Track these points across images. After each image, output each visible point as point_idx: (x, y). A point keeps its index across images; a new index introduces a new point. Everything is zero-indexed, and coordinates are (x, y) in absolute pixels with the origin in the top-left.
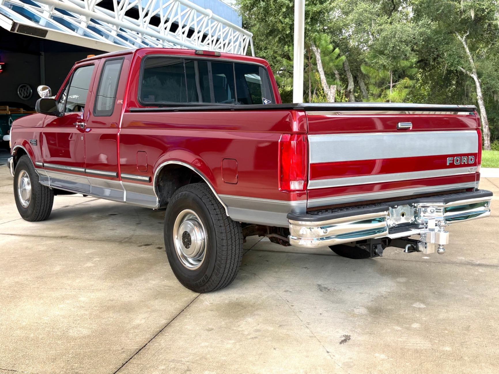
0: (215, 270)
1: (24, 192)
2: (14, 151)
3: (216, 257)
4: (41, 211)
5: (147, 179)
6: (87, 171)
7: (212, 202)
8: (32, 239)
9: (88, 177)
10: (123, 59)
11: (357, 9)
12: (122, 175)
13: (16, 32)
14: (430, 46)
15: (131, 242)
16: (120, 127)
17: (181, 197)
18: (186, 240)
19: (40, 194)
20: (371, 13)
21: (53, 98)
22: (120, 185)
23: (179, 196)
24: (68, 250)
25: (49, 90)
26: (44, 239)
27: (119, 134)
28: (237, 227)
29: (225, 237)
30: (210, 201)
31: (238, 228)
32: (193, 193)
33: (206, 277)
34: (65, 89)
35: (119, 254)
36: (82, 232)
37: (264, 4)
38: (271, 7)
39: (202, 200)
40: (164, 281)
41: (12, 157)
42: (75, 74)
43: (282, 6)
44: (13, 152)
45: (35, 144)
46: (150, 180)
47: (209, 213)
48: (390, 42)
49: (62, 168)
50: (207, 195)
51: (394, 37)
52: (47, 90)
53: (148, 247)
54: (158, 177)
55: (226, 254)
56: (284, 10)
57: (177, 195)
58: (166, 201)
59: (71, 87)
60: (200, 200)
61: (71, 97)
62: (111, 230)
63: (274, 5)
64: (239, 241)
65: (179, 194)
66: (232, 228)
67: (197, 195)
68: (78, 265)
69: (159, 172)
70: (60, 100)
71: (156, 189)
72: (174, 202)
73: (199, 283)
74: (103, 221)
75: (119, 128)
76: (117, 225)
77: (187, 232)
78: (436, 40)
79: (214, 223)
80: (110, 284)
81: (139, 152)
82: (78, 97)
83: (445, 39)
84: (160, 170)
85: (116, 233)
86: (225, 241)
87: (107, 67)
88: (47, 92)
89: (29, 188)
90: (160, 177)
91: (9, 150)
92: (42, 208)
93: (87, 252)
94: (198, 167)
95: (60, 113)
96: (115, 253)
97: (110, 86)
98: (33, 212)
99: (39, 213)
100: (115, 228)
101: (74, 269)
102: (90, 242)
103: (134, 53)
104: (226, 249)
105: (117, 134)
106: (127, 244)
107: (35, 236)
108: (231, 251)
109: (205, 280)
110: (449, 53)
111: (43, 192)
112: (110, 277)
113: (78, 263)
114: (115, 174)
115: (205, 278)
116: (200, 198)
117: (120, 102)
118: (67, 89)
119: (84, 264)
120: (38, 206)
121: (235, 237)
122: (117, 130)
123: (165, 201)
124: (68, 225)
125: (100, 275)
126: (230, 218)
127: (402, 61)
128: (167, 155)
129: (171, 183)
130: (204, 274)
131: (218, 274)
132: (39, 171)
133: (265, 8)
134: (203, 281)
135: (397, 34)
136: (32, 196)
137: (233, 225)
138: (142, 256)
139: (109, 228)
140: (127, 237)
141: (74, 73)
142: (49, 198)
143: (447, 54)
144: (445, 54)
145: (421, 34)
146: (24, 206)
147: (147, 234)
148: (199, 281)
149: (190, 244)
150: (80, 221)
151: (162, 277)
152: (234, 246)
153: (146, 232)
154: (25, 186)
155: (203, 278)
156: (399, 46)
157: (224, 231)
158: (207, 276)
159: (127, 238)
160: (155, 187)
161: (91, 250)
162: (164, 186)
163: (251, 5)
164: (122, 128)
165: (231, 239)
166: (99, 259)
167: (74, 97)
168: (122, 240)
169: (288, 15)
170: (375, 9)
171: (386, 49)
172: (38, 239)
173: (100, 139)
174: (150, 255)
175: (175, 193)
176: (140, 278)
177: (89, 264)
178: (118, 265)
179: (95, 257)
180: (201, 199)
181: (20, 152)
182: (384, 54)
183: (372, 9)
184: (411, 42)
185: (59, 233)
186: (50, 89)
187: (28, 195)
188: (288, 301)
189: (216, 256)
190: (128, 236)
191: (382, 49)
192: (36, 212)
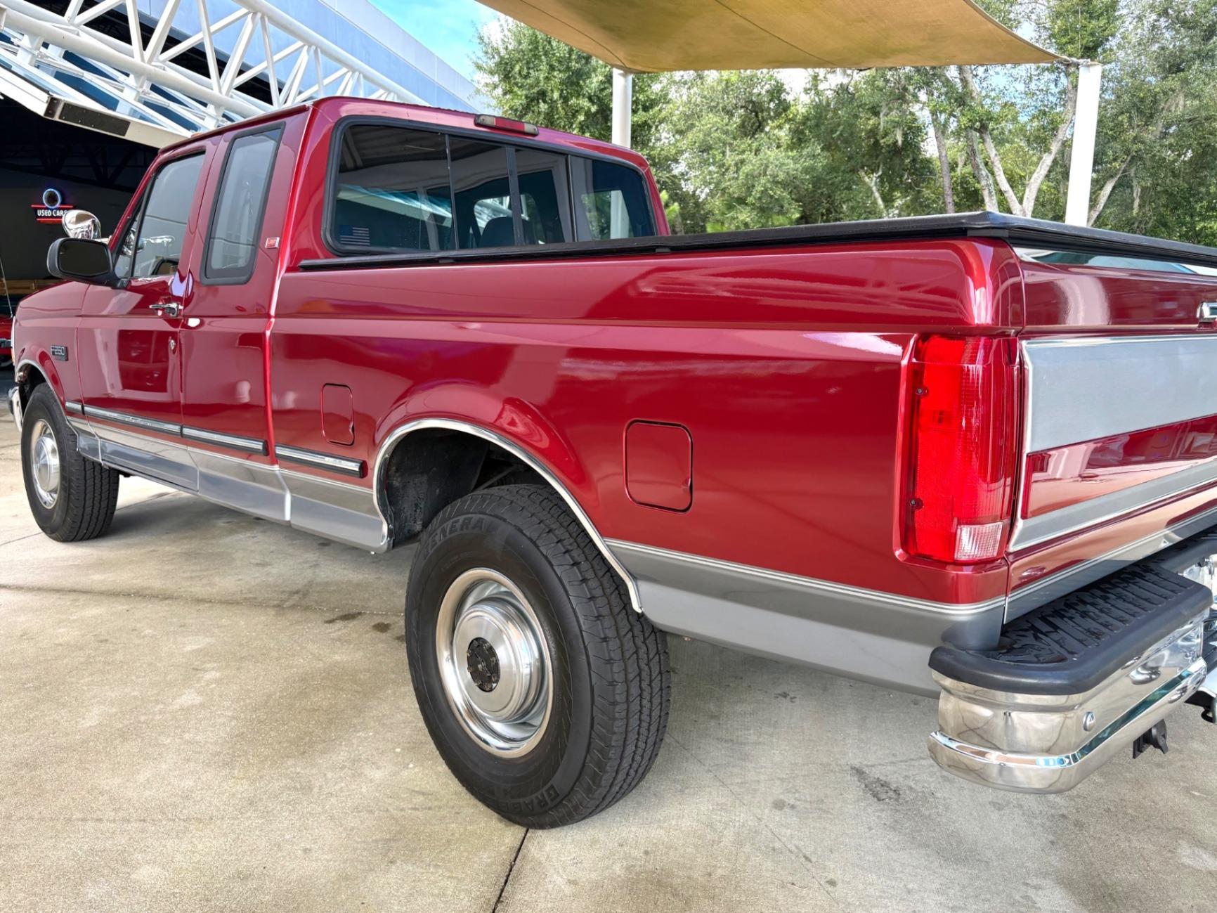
0: (587, 779)
1: (43, 470)
2: (21, 374)
3: (590, 737)
4: (87, 518)
5: (354, 467)
6: (187, 431)
7: (575, 554)
8: (52, 599)
9: (190, 449)
10: (280, 128)
11: (703, 125)
12: (280, 451)
13: (56, 118)
14: (819, 191)
15: (307, 608)
16: (273, 312)
17: (465, 531)
18: (480, 666)
19: (83, 478)
20: (726, 133)
21: (106, 241)
22: (275, 476)
23: (458, 525)
24: (137, 642)
25: (93, 222)
26: (83, 598)
27: (268, 333)
28: (653, 636)
29: (622, 675)
30: (567, 551)
31: (656, 640)
32: (505, 520)
33: (552, 792)
34: (134, 220)
35: (276, 655)
36: (185, 575)
37: (546, 106)
38: (557, 114)
39: (537, 547)
40: (406, 767)
41: (17, 388)
42: (157, 181)
43: (577, 111)
44: (18, 375)
45: (64, 358)
46: (364, 470)
47: (564, 593)
48: (756, 184)
49: (127, 420)
50: (557, 532)
51: (765, 174)
52: (89, 222)
53: (351, 624)
54: (387, 466)
55: (623, 729)
56: (581, 118)
57: (450, 523)
58: (409, 531)
59: (146, 218)
60: (531, 546)
61: (152, 241)
62: (257, 565)
63: (563, 109)
64: (661, 680)
65: (458, 521)
66: (639, 641)
67: (521, 531)
68: (157, 702)
69: (391, 450)
70: (121, 247)
71: (380, 499)
72: (439, 543)
73: (527, 805)
74: (241, 536)
75: (269, 316)
76: (273, 548)
77: (485, 641)
78: (830, 182)
79: (584, 627)
80: (243, 788)
81: (327, 387)
82: (170, 240)
83: (843, 181)
84: (395, 444)
85: (268, 574)
86: (620, 688)
87: (239, 155)
88: (89, 226)
89: (54, 461)
90: (394, 461)
91: (11, 368)
92: (88, 510)
93: (189, 648)
94: (541, 451)
95: (118, 279)
96: (265, 651)
97: (247, 208)
98: (64, 521)
99: (81, 522)
100: (267, 560)
101: (142, 718)
102: (201, 607)
103: (311, 109)
104: (625, 713)
105: (264, 334)
106: (296, 616)
107: (58, 591)
108: (637, 717)
109: (548, 801)
110: (850, 204)
111: (88, 472)
112: (246, 753)
113: (158, 694)
114: (259, 446)
115: (550, 795)
116: (530, 539)
117: (272, 242)
118: (138, 218)
119: (174, 698)
120: (77, 507)
121: (650, 668)
122: (263, 321)
123: (406, 531)
124: (154, 551)
125: (216, 743)
126: (647, 619)
127: (775, 217)
128: (417, 402)
129: (425, 478)
130: (545, 784)
131: (596, 790)
132: (77, 423)
133: (548, 114)
134: (540, 802)
135: (769, 169)
136: (61, 484)
137: (643, 631)
138: (337, 658)
139: (253, 561)
140: (295, 588)
141: (155, 178)
142: (105, 487)
143: (848, 206)
144: (845, 207)
145: (806, 170)
146: (45, 503)
147: (346, 579)
148: (527, 800)
149: (497, 682)
150: (186, 538)
151: (398, 750)
152: (648, 698)
153: (345, 572)
154: (45, 456)
155: (542, 795)
156: (771, 189)
157: (616, 655)
158: (555, 790)
159: (297, 592)
160: (380, 491)
161: (201, 638)
162: (404, 487)
163: (523, 108)
164: (276, 317)
165: (638, 678)
166: (218, 675)
167: (159, 241)
168: (286, 601)
169: (588, 128)
170: (731, 126)
171: (750, 195)
172: (67, 600)
173: (240, 344)
174: (359, 655)
175: (441, 514)
176: (334, 757)
177: (190, 698)
178: (269, 696)
179: (208, 666)
180: (534, 543)
181: (33, 376)
182: (747, 204)
183: (727, 125)
184: (790, 184)
185: (124, 578)
186: (97, 220)
187: (55, 480)
188: (806, 858)
189: (590, 735)
190: (300, 587)
191: (743, 195)
192: (74, 522)
